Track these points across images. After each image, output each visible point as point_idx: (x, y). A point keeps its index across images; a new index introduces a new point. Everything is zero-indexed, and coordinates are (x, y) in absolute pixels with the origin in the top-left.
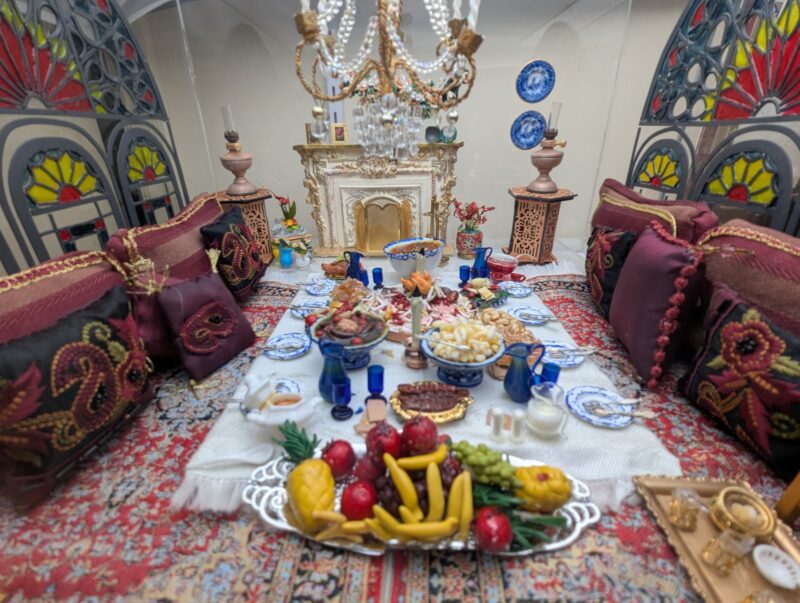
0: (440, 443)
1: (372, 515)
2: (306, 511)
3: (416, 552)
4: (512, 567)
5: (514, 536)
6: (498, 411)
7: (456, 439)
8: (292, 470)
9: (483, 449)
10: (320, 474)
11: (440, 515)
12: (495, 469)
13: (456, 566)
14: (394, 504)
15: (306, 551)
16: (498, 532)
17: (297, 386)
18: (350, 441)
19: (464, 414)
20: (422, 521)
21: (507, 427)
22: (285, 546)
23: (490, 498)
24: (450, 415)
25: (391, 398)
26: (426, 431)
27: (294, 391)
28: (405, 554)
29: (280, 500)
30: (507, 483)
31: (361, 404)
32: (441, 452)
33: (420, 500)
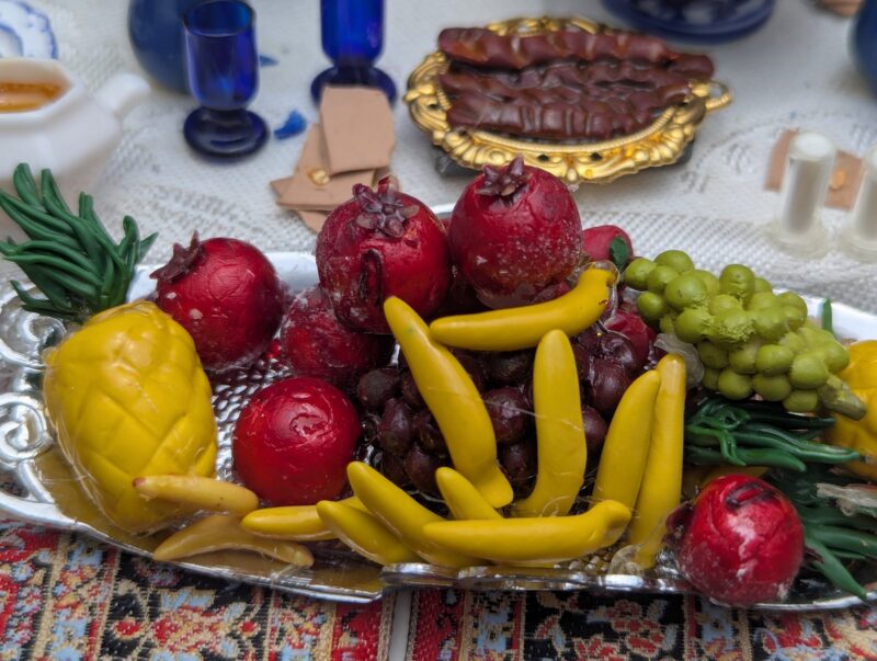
0: (586, 261)
1: (343, 491)
2: (118, 476)
3: (486, 598)
4: (790, 640)
5: (810, 556)
6: (814, 145)
7: (647, 245)
8: (53, 340)
9: (740, 285)
10: (158, 358)
11: (570, 496)
12: (773, 354)
13: (611, 636)
14: (419, 459)
15: (125, 587)
16: (755, 549)
17: (47, 27)
18: (258, 242)
19: (688, 146)
20: (507, 512)
21: (839, 198)
22: (56, 573)
23: (742, 444)
24: (634, 150)
25: (411, 85)
26: (538, 224)
27: (35, 48)
28: (451, 599)
29: (23, 437)
30: (810, 400)
31: (300, 102)
32: (591, 294)
33: (502, 449)
